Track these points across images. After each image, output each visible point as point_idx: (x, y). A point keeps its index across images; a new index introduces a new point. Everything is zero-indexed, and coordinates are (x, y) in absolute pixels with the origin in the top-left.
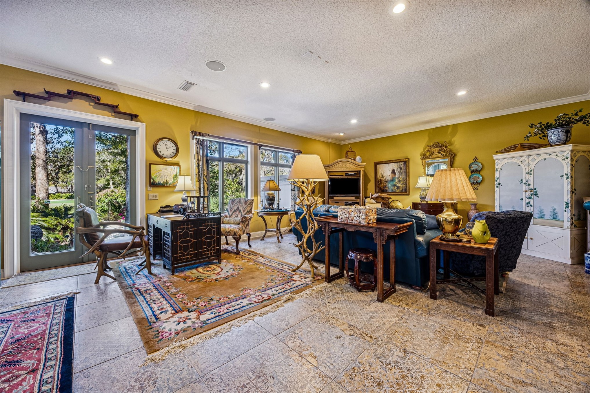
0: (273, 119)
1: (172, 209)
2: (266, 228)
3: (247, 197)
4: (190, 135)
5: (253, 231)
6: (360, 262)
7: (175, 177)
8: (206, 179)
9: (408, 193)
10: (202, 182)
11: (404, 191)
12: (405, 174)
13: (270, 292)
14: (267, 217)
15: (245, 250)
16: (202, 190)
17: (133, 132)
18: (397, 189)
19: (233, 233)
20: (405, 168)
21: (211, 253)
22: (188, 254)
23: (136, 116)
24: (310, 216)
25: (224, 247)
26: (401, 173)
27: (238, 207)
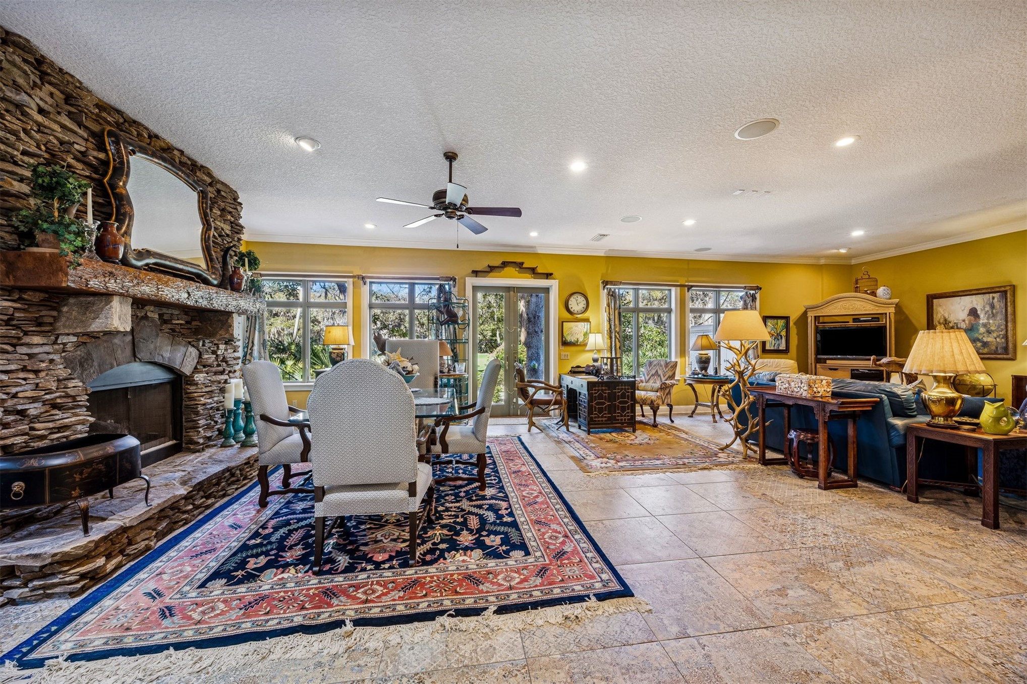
0: (709, 249)
1: (583, 370)
2: (697, 401)
3: (670, 358)
4: (601, 286)
5: (678, 405)
6: (799, 442)
7: (586, 335)
8: (618, 336)
9: (1010, 356)
10: (613, 340)
11: (1000, 351)
12: (1003, 317)
13: (686, 461)
14: (698, 387)
15: (664, 425)
16: (613, 349)
17: (547, 290)
18: (982, 346)
19: (649, 402)
20: (1003, 305)
21: (625, 420)
22: (602, 417)
23: (551, 274)
24: (744, 385)
25: (638, 418)
26: (994, 315)
27: (657, 371)
